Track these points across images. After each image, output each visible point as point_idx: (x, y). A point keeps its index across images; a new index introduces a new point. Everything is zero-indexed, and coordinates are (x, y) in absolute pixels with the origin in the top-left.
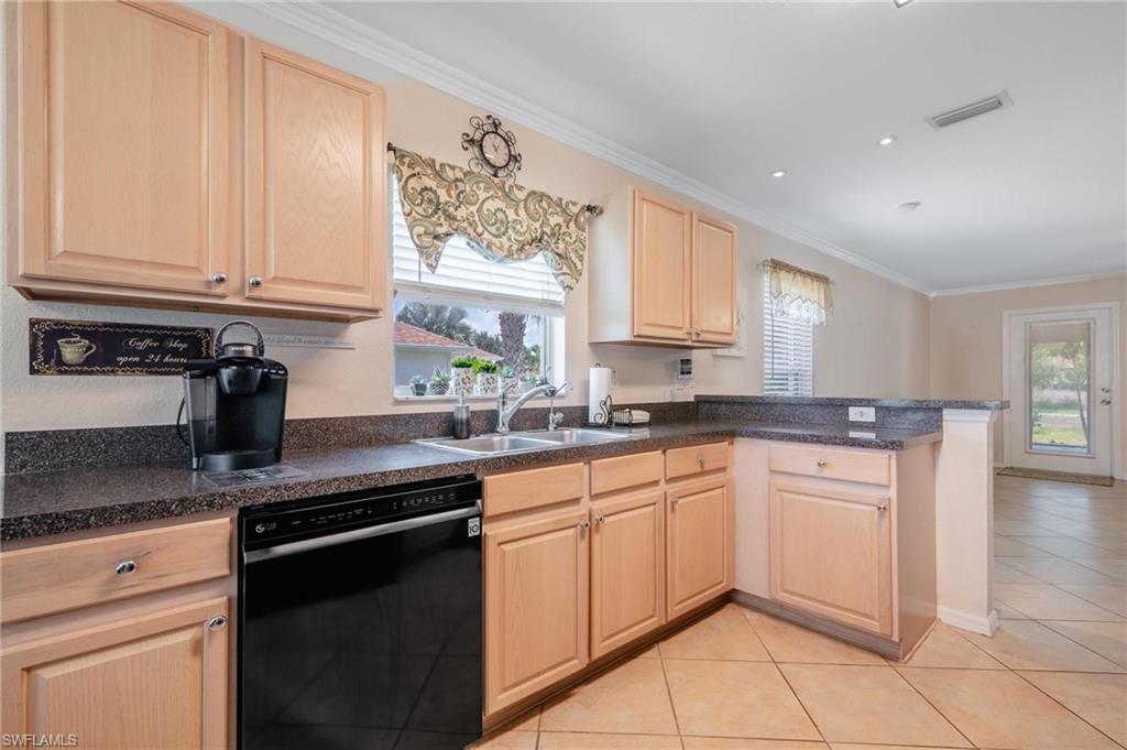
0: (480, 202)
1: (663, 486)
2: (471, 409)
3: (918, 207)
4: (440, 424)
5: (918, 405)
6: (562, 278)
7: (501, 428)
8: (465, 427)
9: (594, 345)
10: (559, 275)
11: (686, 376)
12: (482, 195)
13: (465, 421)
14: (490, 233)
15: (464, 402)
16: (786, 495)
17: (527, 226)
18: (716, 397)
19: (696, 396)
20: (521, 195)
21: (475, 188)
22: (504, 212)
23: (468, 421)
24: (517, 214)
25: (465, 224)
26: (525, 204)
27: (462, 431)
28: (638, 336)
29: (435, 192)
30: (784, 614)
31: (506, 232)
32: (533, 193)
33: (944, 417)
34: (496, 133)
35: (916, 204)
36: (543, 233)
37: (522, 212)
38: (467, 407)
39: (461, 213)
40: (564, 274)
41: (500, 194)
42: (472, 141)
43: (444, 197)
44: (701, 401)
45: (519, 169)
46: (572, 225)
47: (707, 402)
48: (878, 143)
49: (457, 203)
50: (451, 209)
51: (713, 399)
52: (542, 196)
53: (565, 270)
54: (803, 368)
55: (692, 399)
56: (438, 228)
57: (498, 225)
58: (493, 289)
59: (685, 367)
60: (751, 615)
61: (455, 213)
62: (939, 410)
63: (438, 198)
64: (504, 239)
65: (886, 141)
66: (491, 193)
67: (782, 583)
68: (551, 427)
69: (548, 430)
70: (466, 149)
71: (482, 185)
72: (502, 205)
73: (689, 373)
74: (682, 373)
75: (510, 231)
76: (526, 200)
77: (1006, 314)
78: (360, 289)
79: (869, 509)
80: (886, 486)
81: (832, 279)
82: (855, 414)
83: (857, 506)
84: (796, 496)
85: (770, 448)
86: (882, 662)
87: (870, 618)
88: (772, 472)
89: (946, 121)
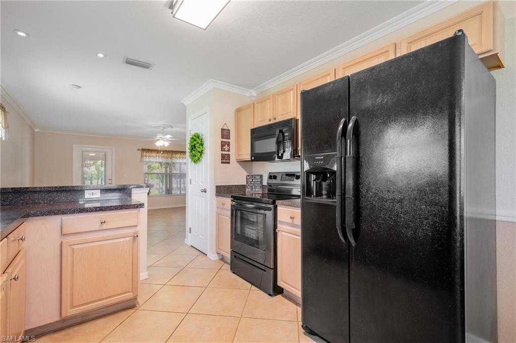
3: (80, 89)
16: (74, 247)
33: (132, 192)
35: (79, 87)
48: (97, 54)
62: (130, 189)
65: (101, 55)
77: (74, 146)
79: (128, 239)
80: (136, 226)
81: (7, 110)
82: (88, 195)
83: (122, 240)
84: (84, 245)
85: (62, 219)
86: (132, 311)
87: (129, 292)
88: (62, 235)
89: (130, 62)
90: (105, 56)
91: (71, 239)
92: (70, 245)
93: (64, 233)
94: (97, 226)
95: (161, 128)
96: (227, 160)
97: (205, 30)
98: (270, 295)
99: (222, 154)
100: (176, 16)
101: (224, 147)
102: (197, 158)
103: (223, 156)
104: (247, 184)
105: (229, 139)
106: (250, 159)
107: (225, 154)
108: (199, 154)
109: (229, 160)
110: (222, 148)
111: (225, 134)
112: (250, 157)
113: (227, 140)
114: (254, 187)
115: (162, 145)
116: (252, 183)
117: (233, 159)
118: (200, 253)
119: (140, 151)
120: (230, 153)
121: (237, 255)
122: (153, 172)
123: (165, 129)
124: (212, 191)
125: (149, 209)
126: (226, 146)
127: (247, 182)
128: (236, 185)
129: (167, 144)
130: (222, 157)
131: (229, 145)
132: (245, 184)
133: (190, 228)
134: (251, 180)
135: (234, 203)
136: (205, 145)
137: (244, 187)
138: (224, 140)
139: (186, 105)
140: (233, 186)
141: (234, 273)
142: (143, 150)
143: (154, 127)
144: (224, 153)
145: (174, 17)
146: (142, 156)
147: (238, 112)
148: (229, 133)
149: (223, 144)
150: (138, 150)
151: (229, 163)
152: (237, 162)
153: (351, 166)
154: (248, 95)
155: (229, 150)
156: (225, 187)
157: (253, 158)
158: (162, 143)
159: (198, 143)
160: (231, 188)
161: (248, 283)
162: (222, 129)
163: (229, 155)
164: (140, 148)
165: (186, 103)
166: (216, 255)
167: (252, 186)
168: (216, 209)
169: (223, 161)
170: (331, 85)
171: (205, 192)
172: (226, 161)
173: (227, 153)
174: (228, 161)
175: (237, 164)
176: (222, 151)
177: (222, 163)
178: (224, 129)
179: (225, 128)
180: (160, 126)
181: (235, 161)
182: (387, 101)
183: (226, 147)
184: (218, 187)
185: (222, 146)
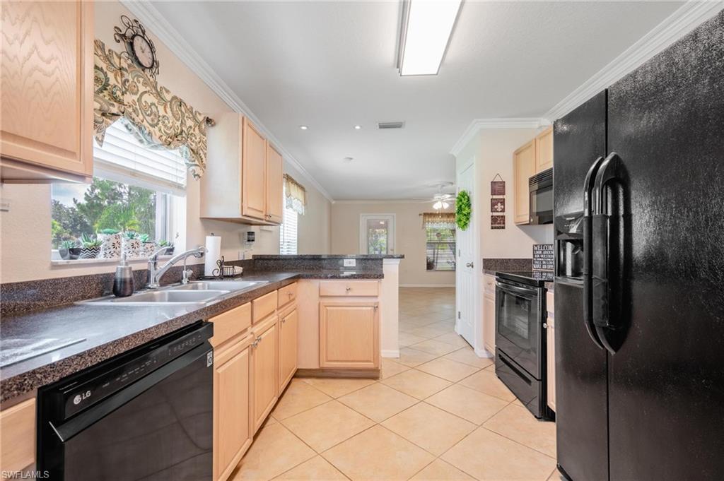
0: (140, 93)
1: (276, 312)
2: (133, 269)
3: (352, 161)
4: (97, 284)
5: (365, 257)
6: (194, 168)
7: (152, 284)
8: (128, 286)
9: (204, 220)
10: (192, 165)
11: (251, 242)
12: (142, 89)
13: (128, 280)
14: (148, 122)
15: (127, 264)
16: (328, 308)
17: (173, 124)
18: (268, 256)
19: (253, 256)
20: (168, 97)
21: (135, 80)
22: (157, 107)
23: (131, 280)
24: (166, 112)
25: (130, 110)
26: (170, 105)
27: (125, 289)
28: (245, 216)
29: (105, 74)
30: (325, 374)
31: (157, 124)
32: (174, 98)
33: (384, 263)
34: (143, 38)
35: (351, 159)
36: (182, 131)
37: (168, 110)
38: (130, 268)
39: (128, 98)
40: (196, 165)
41: (154, 91)
42: (123, 36)
43: (112, 81)
44: (257, 259)
45: (158, 73)
46: (197, 129)
47: (261, 259)
48: (354, 127)
49: (124, 90)
50: (119, 93)
51: (266, 257)
52: (181, 103)
53: (197, 162)
54: (292, 238)
55: (251, 258)
56: (111, 107)
57: (152, 116)
58: (139, 168)
59: (251, 237)
60: (308, 381)
61: (121, 97)
62: (382, 259)
63: (107, 79)
64: (156, 129)
65: (358, 127)
66: (148, 88)
67: (327, 357)
68: (185, 281)
69: (182, 283)
70: (119, 41)
71: (141, 80)
72: (156, 101)
73: (253, 240)
74: (249, 241)
75: (160, 123)
76: (171, 102)
77: (361, 214)
78: (72, 154)
79: (370, 308)
80: (377, 297)
81: (306, 189)
82: (346, 263)
83: (364, 308)
84: (335, 308)
85: (320, 283)
86: (374, 381)
87: (370, 361)
88: (321, 296)
89: (383, 126)
90: (361, 126)
91: (326, 301)
92: (326, 306)
93: (321, 294)
94: (343, 293)
95: (439, 187)
96: (500, 223)
97: (437, 74)
98: (536, 417)
99: (492, 216)
100: (403, 74)
101: (496, 207)
102: (462, 223)
103: (494, 219)
104: (534, 257)
105: (504, 194)
106: (528, 222)
107: (498, 216)
108: (465, 217)
109: (504, 223)
110: (492, 209)
111: (498, 188)
112: (528, 219)
113: (501, 197)
114: (544, 262)
115: (440, 207)
116: (542, 256)
117: (510, 222)
118: (467, 345)
119: (422, 216)
120: (505, 214)
121: (502, 354)
122: (445, 240)
123: (444, 188)
124: (479, 265)
125: (401, 286)
126: (499, 204)
127: (534, 255)
128: (514, 260)
129: (446, 206)
130: (492, 220)
131: (503, 202)
132: (532, 257)
133: (459, 313)
134: (540, 252)
135: (500, 284)
136: (472, 206)
137: (529, 262)
138: (495, 197)
139: (455, 155)
140: (510, 260)
141: (499, 378)
142: (425, 214)
143: (431, 187)
144: (495, 214)
145: (401, 75)
146: (424, 223)
147: (517, 154)
148: (504, 187)
149: (494, 203)
150: (420, 215)
151: (504, 228)
152: (517, 226)
153: (599, 230)
154: (537, 126)
155: (503, 211)
156: (496, 261)
157: (532, 220)
158: (441, 205)
159: (463, 203)
160: (507, 263)
161: (513, 394)
162: (492, 182)
163: (503, 217)
164: (422, 213)
165: (455, 154)
166: (484, 351)
167: (542, 262)
168: (484, 290)
169: (494, 225)
170: (586, 107)
171: (472, 267)
172: (499, 225)
173: (501, 214)
174: (502, 225)
175: (517, 228)
176: (492, 211)
177: (492, 228)
178: (495, 182)
179: (498, 179)
180: (437, 185)
181: (515, 225)
182: (655, 122)
183: (499, 206)
184: (485, 261)
185: (493, 205)
